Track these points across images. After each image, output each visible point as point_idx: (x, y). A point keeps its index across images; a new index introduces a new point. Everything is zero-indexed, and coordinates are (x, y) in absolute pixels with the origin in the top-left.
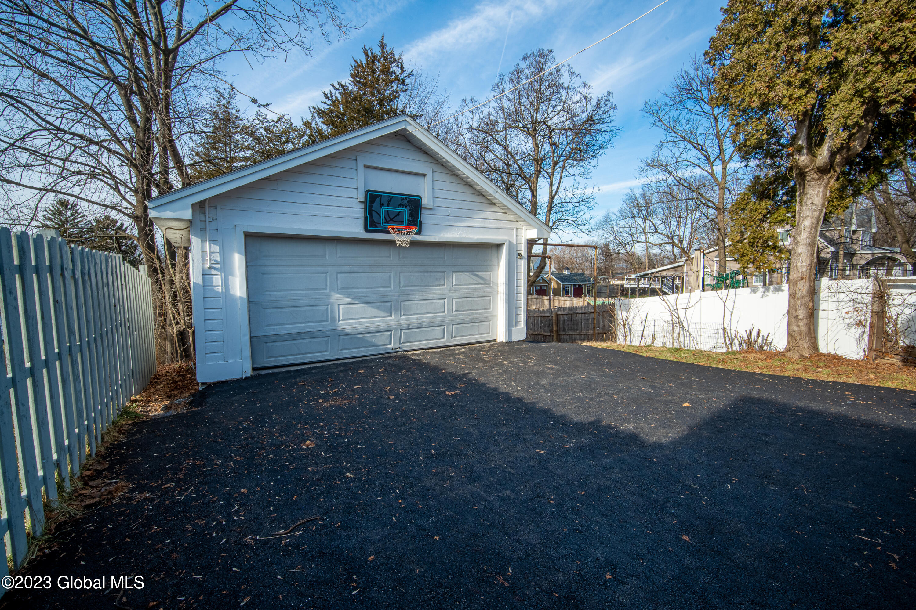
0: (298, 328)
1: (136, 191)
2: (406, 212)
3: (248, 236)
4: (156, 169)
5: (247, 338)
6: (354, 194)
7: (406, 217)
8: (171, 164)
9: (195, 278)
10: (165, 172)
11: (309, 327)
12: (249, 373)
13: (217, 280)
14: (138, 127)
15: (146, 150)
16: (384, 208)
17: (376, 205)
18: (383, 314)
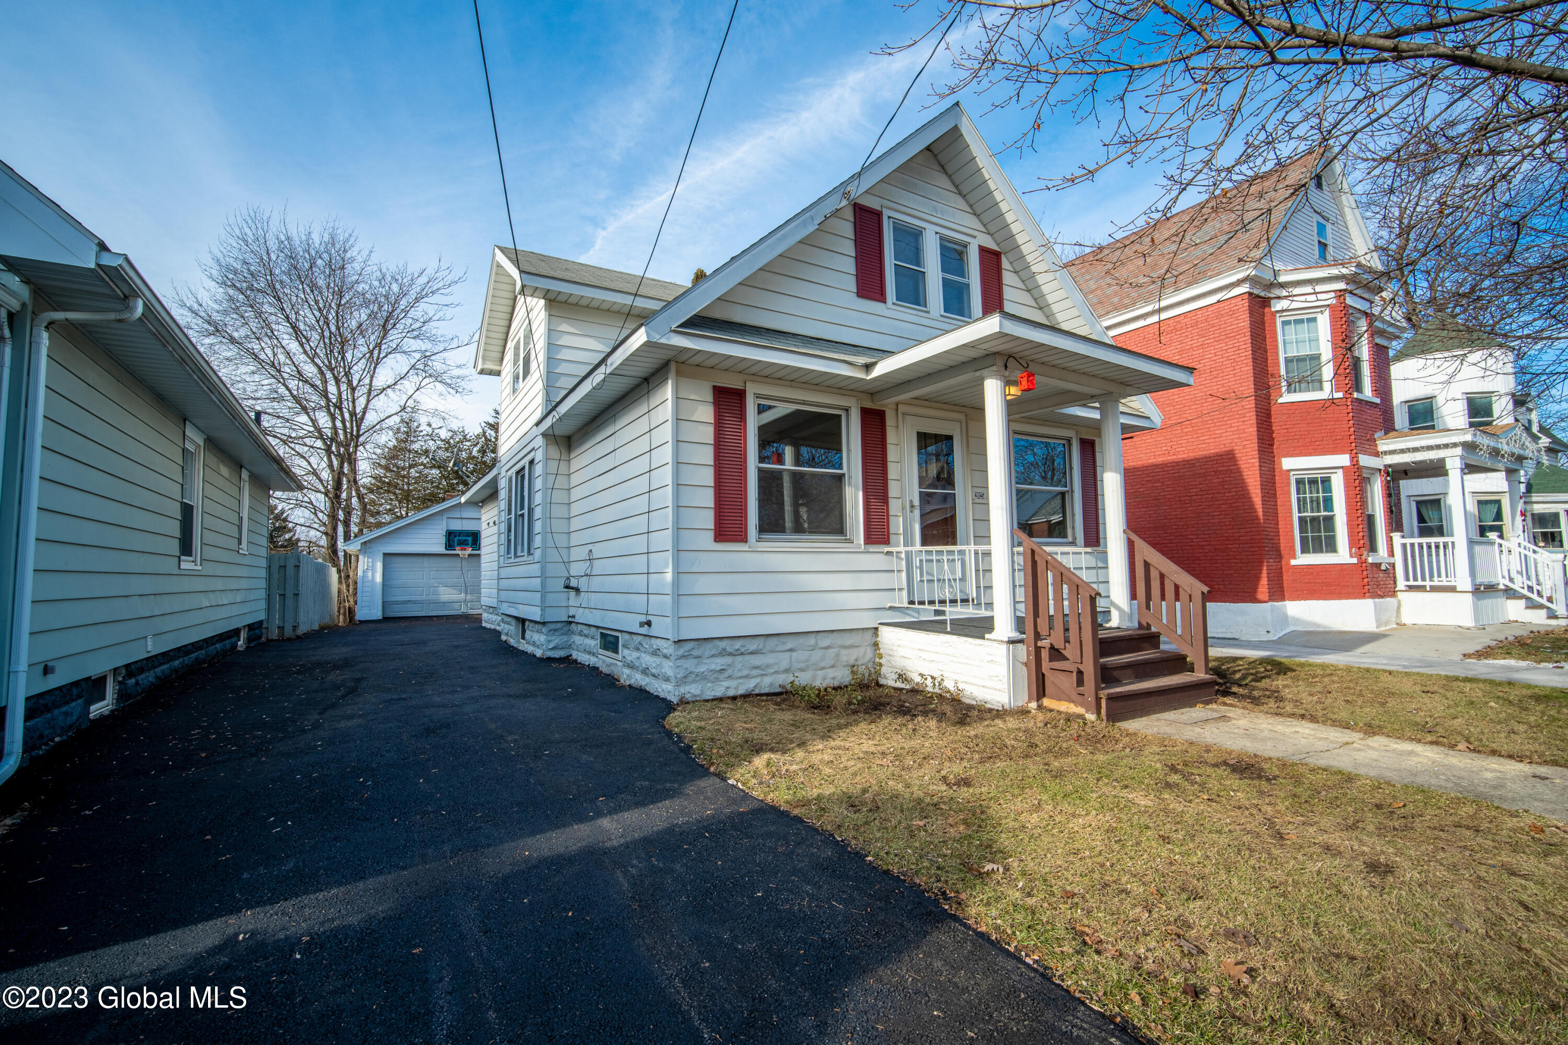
0: (407, 598)
1: (328, 516)
2: (470, 539)
3: (385, 554)
4: (344, 495)
5: (380, 601)
6: (440, 532)
7: (470, 542)
8: (354, 494)
9: (360, 573)
10: (350, 498)
11: (413, 598)
12: (380, 618)
13: (370, 574)
14: (334, 471)
15: (338, 485)
16: (457, 538)
17: (452, 537)
18: (456, 592)
